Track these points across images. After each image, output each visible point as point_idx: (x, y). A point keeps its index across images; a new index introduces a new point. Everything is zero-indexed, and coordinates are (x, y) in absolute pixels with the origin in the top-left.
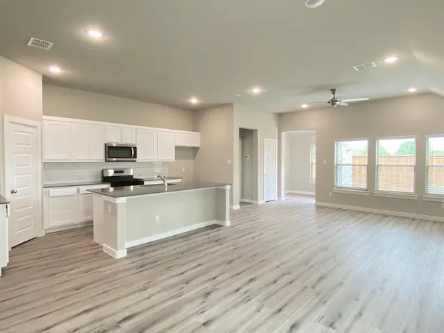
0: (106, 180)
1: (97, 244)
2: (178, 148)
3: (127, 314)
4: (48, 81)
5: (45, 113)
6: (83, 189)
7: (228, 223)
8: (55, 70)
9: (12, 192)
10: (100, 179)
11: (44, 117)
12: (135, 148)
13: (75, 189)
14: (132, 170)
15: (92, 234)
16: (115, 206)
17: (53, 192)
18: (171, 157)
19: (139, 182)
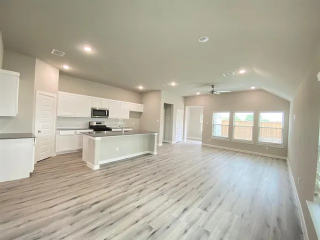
0: (91, 127)
1: (84, 162)
2: (131, 112)
3: (96, 200)
4: (62, 73)
5: (59, 90)
6: (78, 131)
7: (155, 153)
8: (66, 67)
9: (39, 132)
10: (88, 127)
11: (59, 92)
12: (108, 111)
13: (74, 131)
14: (106, 122)
15: (81, 156)
16: (94, 141)
17: (62, 132)
18: (127, 116)
19: (109, 129)
